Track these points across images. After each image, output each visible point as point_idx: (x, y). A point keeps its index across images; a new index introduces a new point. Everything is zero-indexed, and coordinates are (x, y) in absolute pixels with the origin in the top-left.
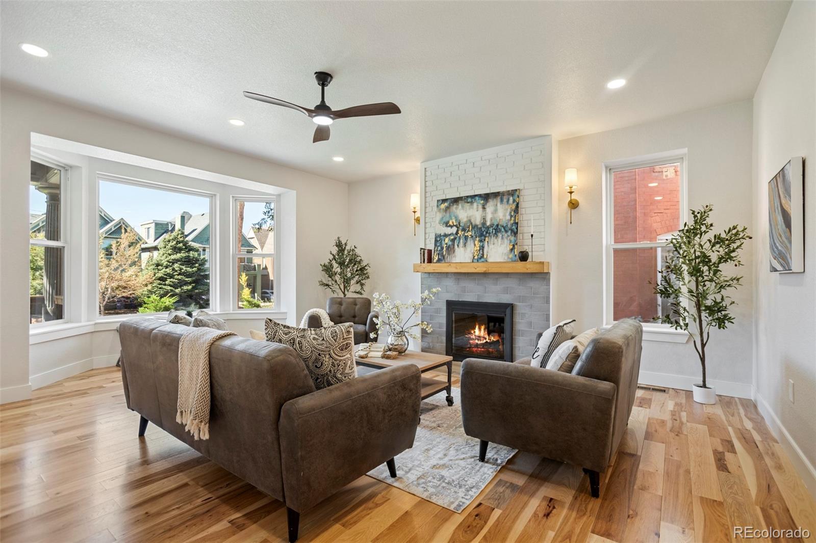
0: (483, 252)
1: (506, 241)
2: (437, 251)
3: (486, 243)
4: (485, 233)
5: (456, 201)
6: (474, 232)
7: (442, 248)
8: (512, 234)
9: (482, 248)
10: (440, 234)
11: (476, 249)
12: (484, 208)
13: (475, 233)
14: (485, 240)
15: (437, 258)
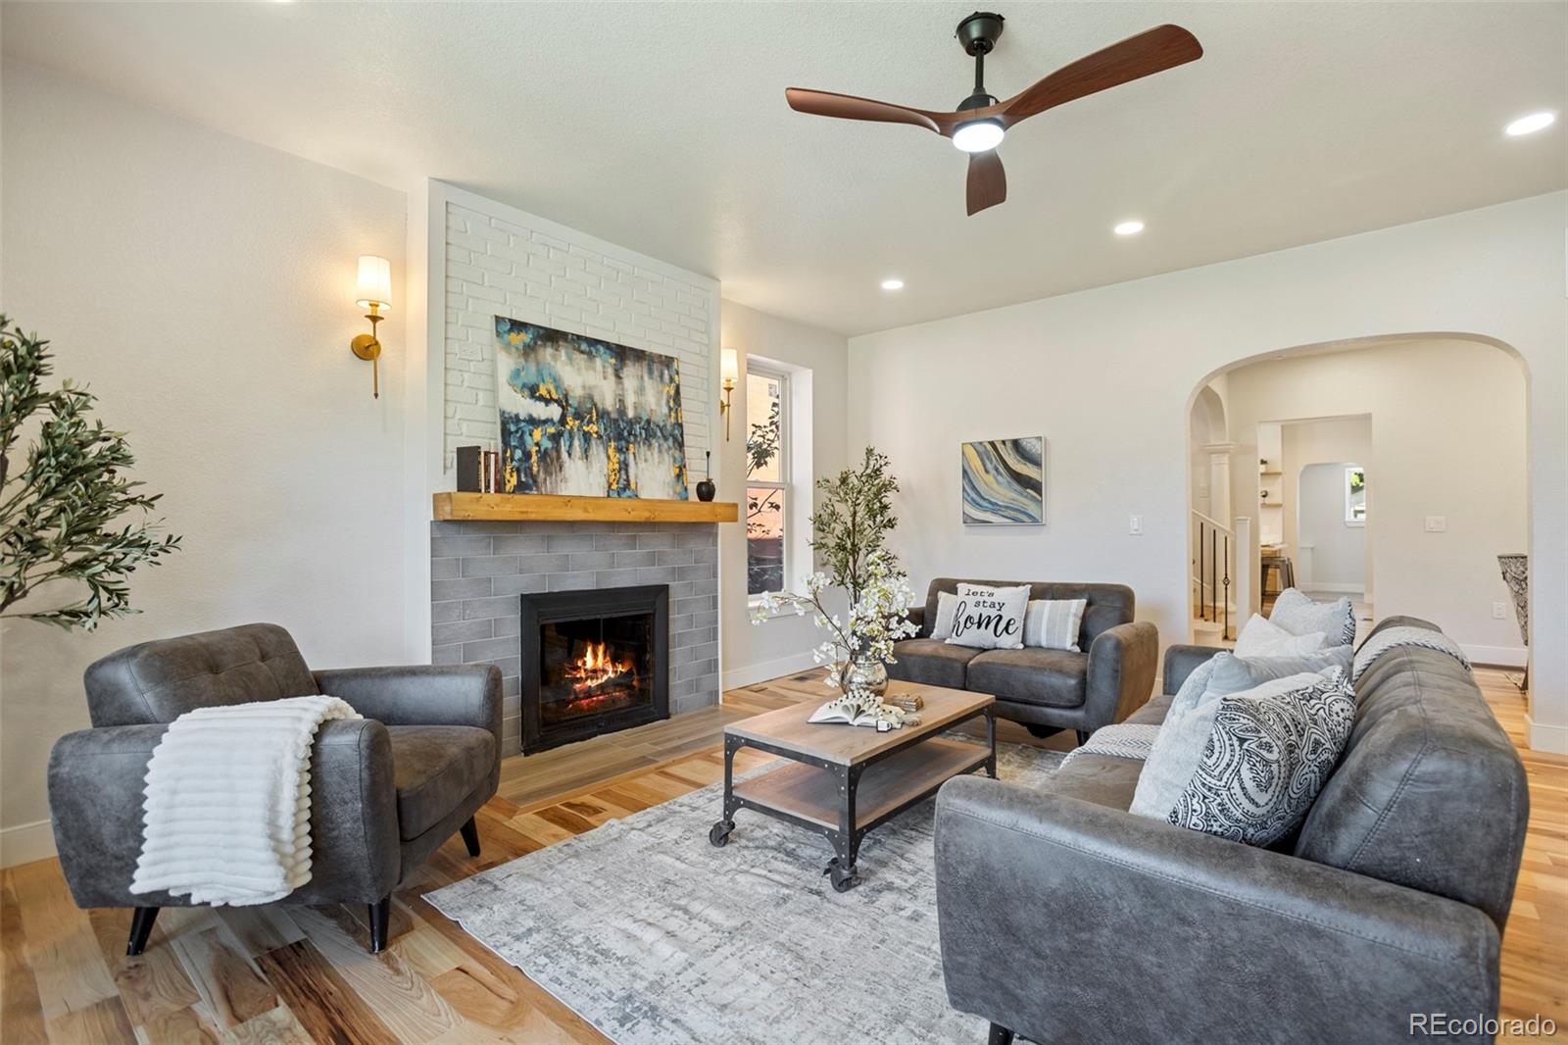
0: (628, 476)
1: (667, 458)
2: (512, 460)
3: (632, 456)
4: (626, 434)
5: (552, 337)
6: (602, 427)
7: (527, 456)
8: (676, 445)
9: (624, 466)
10: (517, 416)
11: (611, 467)
12: (618, 377)
13: (605, 430)
14: (627, 449)
15: (514, 481)
